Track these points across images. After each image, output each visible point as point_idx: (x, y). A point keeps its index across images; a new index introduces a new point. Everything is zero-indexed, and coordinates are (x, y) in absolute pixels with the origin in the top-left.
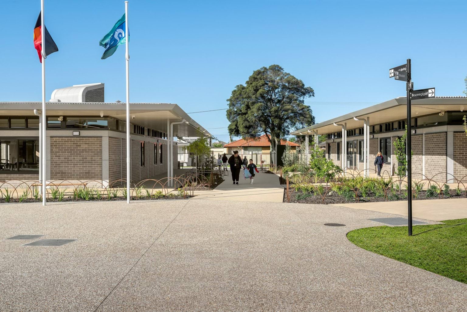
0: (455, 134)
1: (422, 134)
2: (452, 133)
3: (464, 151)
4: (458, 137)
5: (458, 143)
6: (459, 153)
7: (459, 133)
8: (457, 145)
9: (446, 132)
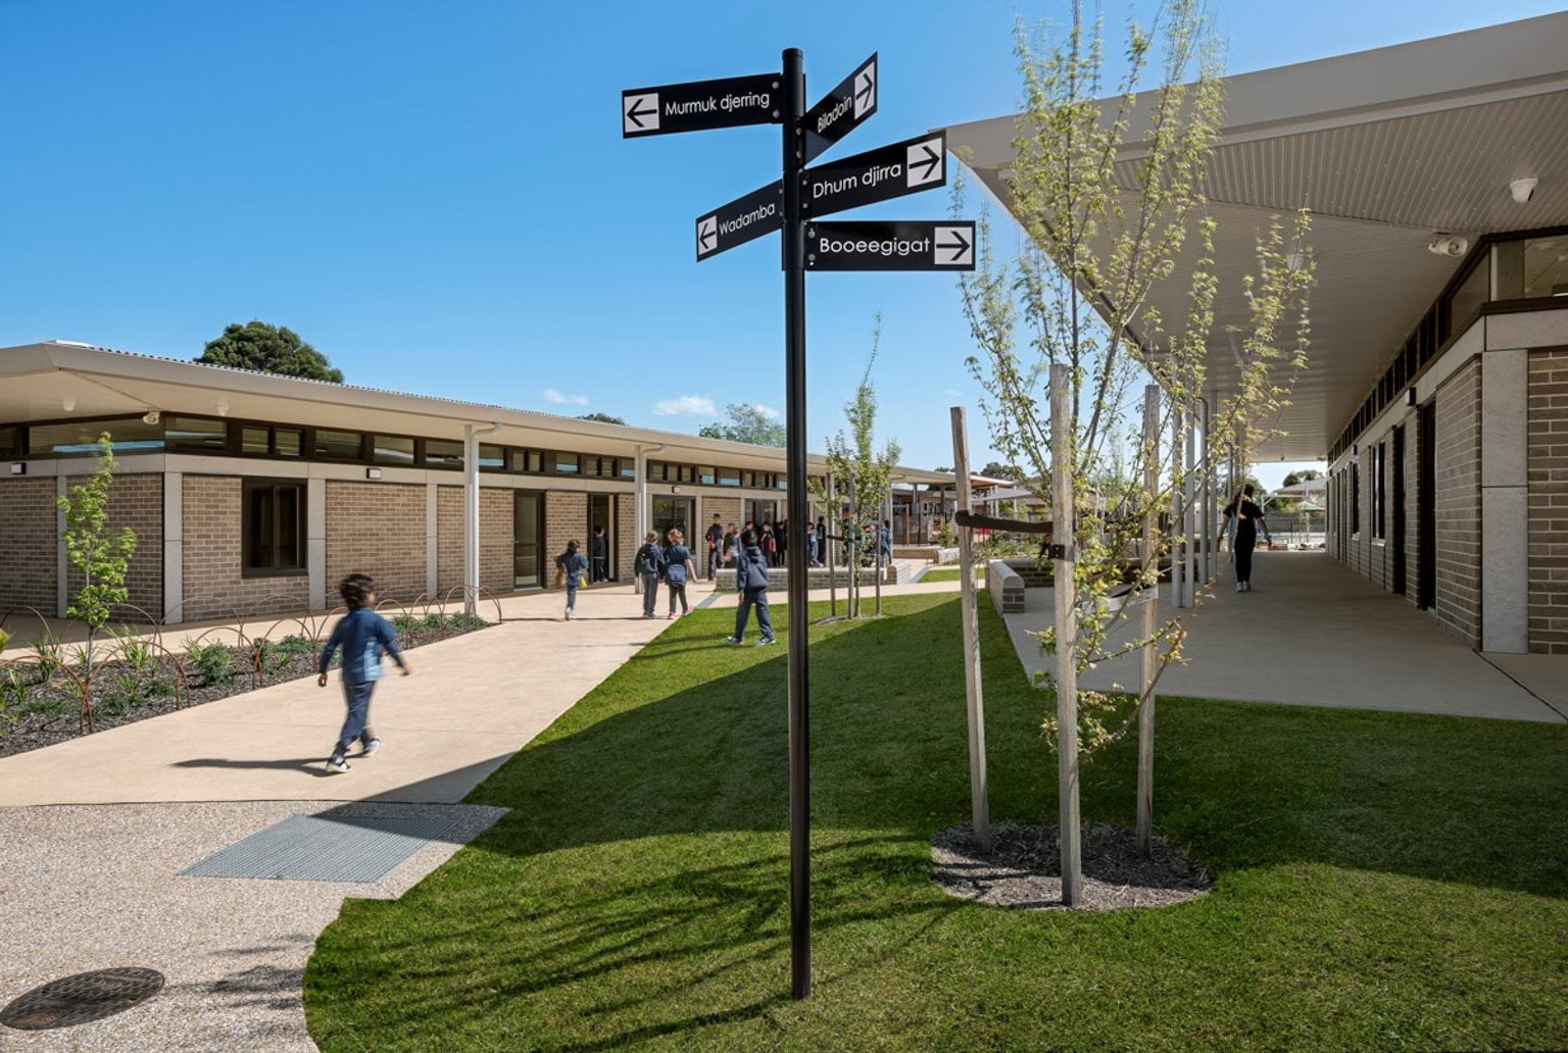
0: (186, 479)
1: (55, 478)
2: (179, 477)
3: (212, 530)
4: (194, 488)
5: (195, 506)
6: (199, 536)
7: (196, 479)
8: (194, 512)
9: (163, 474)
